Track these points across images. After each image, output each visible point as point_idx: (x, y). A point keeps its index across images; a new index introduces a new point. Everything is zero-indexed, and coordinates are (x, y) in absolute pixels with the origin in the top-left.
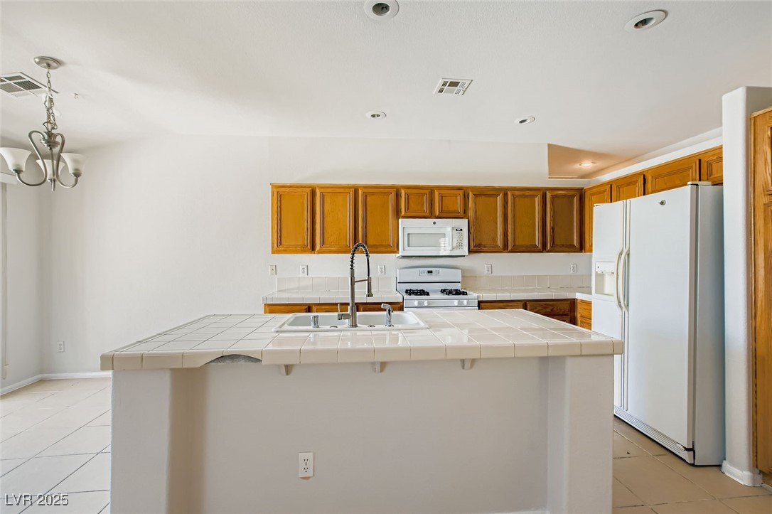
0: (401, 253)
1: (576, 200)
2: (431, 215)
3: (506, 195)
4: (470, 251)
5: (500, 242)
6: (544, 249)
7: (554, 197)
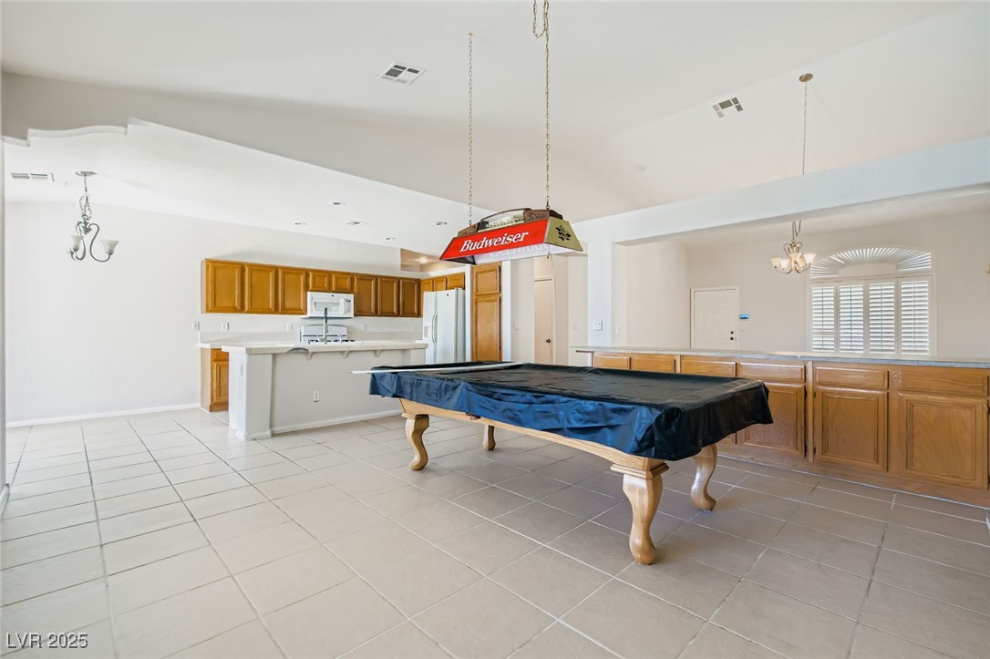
0: (309, 314)
1: (416, 286)
2: (329, 290)
3: (377, 280)
4: (355, 315)
5: (373, 310)
6: (398, 315)
7: (404, 284)
